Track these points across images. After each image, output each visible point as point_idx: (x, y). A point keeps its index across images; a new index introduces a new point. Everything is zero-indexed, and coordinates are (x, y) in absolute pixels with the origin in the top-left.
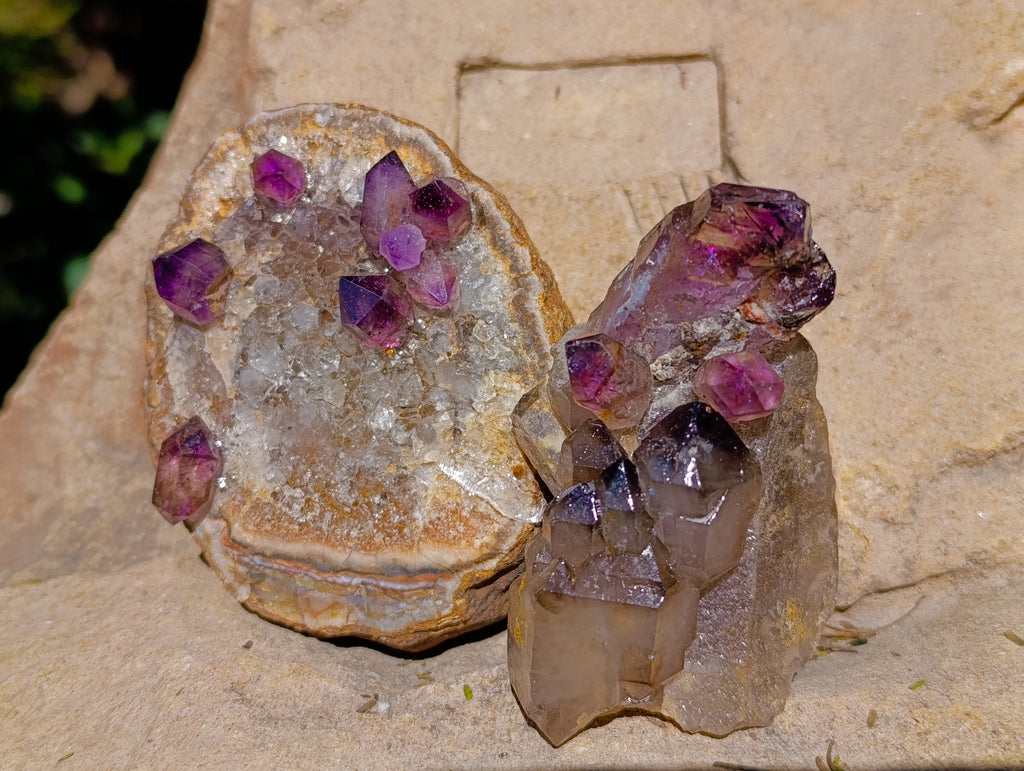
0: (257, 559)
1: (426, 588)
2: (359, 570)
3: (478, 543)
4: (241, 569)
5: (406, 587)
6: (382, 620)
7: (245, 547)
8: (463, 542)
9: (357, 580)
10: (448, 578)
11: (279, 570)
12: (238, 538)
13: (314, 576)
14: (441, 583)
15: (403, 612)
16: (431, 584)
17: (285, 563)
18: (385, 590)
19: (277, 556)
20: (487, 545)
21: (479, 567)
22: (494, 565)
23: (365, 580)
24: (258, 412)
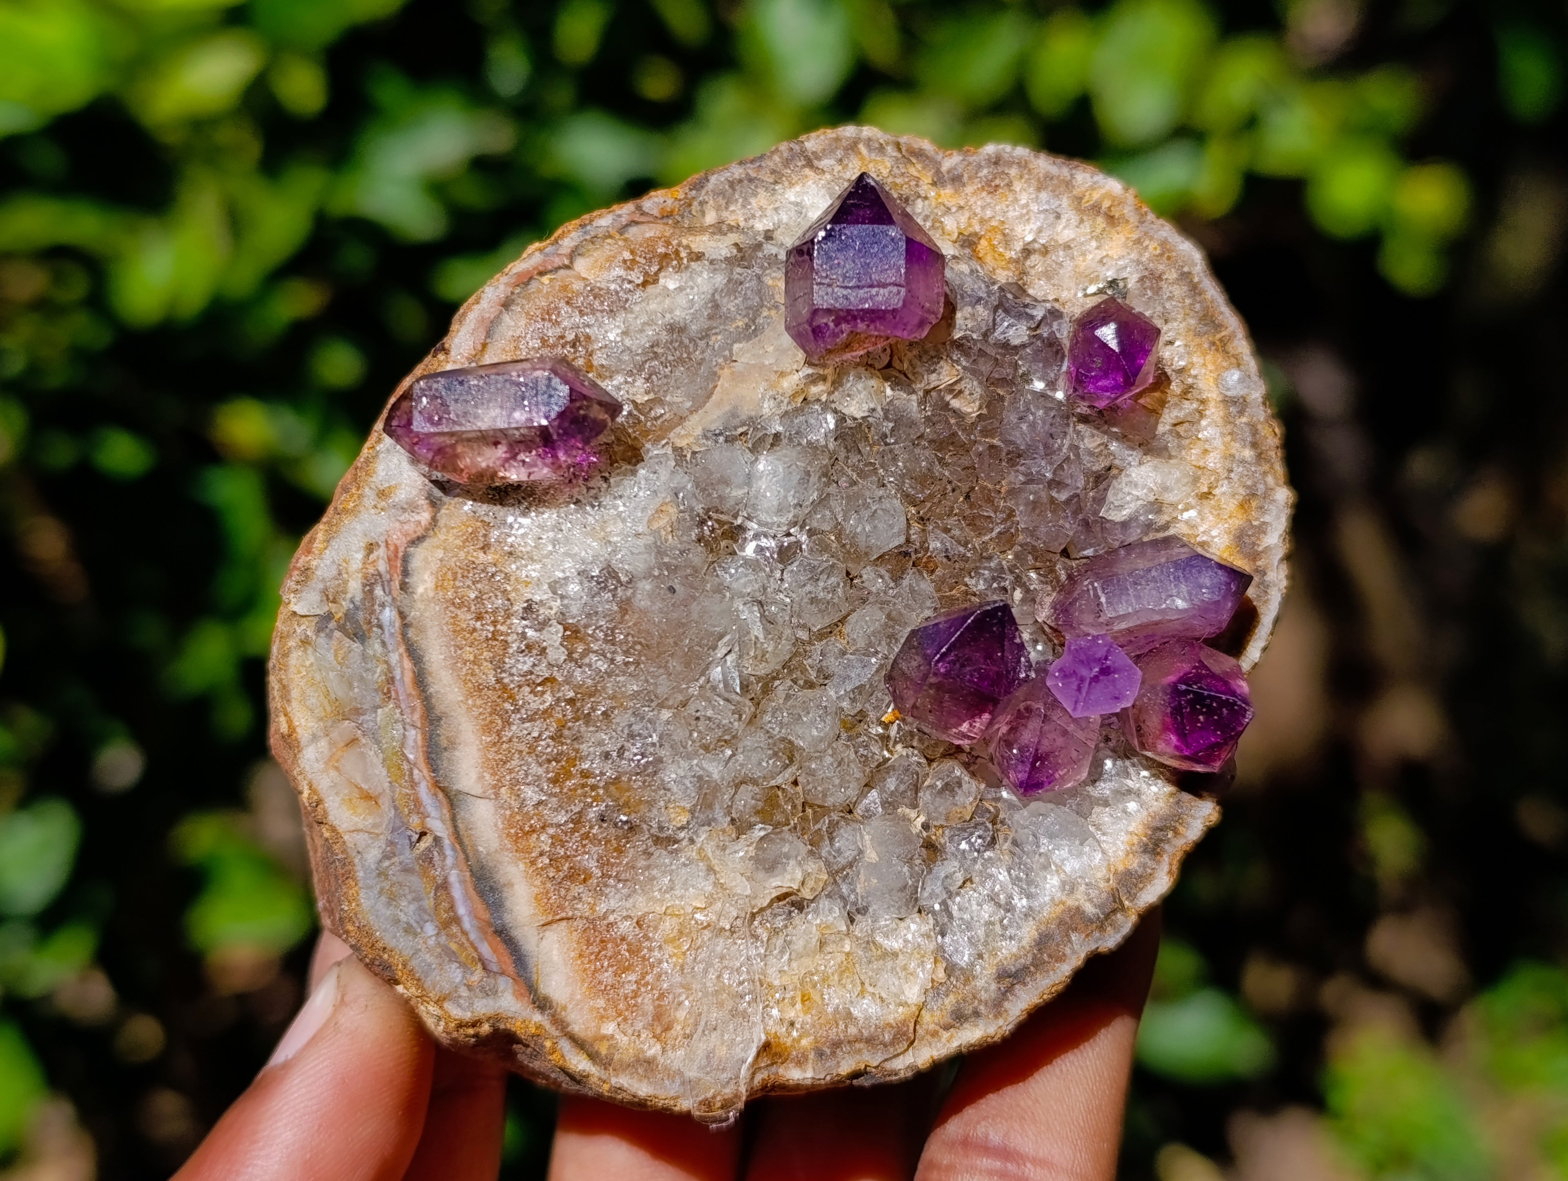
0: (388, 615)
1: (482, 960)
2: (461, 826)
3: (609, 1028)
4: (355, 587)
5: (467, 924)
6: (383, 899)
7: (404, 587)
8: (601, 1003)
9: (438, 826)
10: (518, 995)
11: (390, 669)
12: (416, 563)
13: (410, 742)
14: (504, 984)
15: (415, 935)
16: (494, 967)
17: (408, 677)
18: (444, 886)
19: (414, 653)
20: (614, 1047)
21: (565, 1045)
22: (580, 1067)
23: (447, 842)
24: (673, 510)
